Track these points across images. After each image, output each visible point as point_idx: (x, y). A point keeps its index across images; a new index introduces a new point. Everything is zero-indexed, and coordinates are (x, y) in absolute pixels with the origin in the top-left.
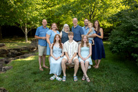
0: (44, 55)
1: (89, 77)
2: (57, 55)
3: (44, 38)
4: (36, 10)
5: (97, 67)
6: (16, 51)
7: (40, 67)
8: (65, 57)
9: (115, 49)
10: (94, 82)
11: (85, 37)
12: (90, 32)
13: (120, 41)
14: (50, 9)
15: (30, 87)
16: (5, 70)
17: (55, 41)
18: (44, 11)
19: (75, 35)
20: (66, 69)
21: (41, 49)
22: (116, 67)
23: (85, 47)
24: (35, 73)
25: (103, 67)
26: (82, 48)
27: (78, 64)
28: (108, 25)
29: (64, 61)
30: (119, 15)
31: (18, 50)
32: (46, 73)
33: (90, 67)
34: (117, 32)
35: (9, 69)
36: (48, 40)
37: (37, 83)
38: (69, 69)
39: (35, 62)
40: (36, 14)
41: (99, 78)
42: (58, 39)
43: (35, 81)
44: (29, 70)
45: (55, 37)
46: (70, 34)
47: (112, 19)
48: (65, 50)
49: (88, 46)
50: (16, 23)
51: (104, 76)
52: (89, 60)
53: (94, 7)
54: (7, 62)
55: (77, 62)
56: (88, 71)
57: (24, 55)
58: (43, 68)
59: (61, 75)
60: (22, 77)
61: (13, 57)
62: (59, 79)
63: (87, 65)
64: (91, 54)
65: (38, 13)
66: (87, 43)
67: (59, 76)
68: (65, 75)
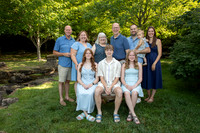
0: (67, 81)
1: (138, 116)
2: (88, 80)
3: (67, 54)
4: (54, 9)
5: (151, 100)
6: (23, 75)
7: (62, 100)
8: (100, 84)
9: (180, 72)
10: (146, 125)
11: (132, 53)
12: (139, 45)
13: (188, 60)
14: (76, 8)
15: (45, 131)
16: (7, 104)
17: (84, 60)
18: (66, 12)
19: (115, 50)
20: (102, 103)
21: (62, 71)
23: (132, 69)
24: (53, 109)
25: (161, 101)
26: (127, 71)
27: (120, 95)
28: (168, 33)
29: (98, 90)
30: (187, 17)
31: (26, 73)
32: (71, 108)
33: (139, 101)
34: (184, 45)
35: (12, 102)
36: (74, 58)
37: (56, 125)
38: (107, 103)
39: (53, 92)
40: (53, 16)
41: (155, 118)
42: (89, 56)
43: (53, 121)
44: (45, 103)
45: (85, 53)
46: (107, 48)
47: (176, 24)
48: (100, 74)
49: (136, 67)
50: (23, 31)
51: (162, 115)
52: (138, 90)
53: (146, 5)
54: (9, 92)
55: (120, 92)
56: (137, 107)
57: (36, 81)
58: (65, 100)
59: (94, 113)
60: (33, 116)
61: (19, 83)
62: (90, 118)
63: (135, 96)
64: (141, 79)
65: (56, 15)
66: (135, 62)
67: (91, 114)
68: (100, 113)
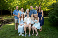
9: (51, 21)
11: (36, 15)
14: (22, 3)
17: (21, 17)
22: (52, 29)
37: (12, 37)
44: (10, 30)
60: (6, 34)
65: (17, 4)
